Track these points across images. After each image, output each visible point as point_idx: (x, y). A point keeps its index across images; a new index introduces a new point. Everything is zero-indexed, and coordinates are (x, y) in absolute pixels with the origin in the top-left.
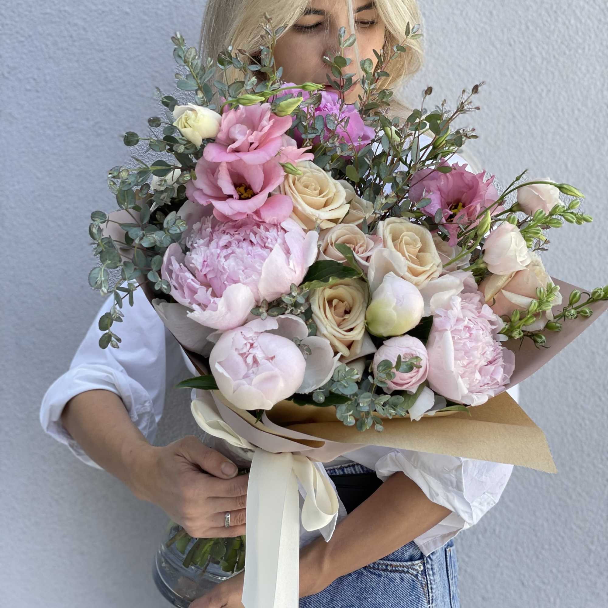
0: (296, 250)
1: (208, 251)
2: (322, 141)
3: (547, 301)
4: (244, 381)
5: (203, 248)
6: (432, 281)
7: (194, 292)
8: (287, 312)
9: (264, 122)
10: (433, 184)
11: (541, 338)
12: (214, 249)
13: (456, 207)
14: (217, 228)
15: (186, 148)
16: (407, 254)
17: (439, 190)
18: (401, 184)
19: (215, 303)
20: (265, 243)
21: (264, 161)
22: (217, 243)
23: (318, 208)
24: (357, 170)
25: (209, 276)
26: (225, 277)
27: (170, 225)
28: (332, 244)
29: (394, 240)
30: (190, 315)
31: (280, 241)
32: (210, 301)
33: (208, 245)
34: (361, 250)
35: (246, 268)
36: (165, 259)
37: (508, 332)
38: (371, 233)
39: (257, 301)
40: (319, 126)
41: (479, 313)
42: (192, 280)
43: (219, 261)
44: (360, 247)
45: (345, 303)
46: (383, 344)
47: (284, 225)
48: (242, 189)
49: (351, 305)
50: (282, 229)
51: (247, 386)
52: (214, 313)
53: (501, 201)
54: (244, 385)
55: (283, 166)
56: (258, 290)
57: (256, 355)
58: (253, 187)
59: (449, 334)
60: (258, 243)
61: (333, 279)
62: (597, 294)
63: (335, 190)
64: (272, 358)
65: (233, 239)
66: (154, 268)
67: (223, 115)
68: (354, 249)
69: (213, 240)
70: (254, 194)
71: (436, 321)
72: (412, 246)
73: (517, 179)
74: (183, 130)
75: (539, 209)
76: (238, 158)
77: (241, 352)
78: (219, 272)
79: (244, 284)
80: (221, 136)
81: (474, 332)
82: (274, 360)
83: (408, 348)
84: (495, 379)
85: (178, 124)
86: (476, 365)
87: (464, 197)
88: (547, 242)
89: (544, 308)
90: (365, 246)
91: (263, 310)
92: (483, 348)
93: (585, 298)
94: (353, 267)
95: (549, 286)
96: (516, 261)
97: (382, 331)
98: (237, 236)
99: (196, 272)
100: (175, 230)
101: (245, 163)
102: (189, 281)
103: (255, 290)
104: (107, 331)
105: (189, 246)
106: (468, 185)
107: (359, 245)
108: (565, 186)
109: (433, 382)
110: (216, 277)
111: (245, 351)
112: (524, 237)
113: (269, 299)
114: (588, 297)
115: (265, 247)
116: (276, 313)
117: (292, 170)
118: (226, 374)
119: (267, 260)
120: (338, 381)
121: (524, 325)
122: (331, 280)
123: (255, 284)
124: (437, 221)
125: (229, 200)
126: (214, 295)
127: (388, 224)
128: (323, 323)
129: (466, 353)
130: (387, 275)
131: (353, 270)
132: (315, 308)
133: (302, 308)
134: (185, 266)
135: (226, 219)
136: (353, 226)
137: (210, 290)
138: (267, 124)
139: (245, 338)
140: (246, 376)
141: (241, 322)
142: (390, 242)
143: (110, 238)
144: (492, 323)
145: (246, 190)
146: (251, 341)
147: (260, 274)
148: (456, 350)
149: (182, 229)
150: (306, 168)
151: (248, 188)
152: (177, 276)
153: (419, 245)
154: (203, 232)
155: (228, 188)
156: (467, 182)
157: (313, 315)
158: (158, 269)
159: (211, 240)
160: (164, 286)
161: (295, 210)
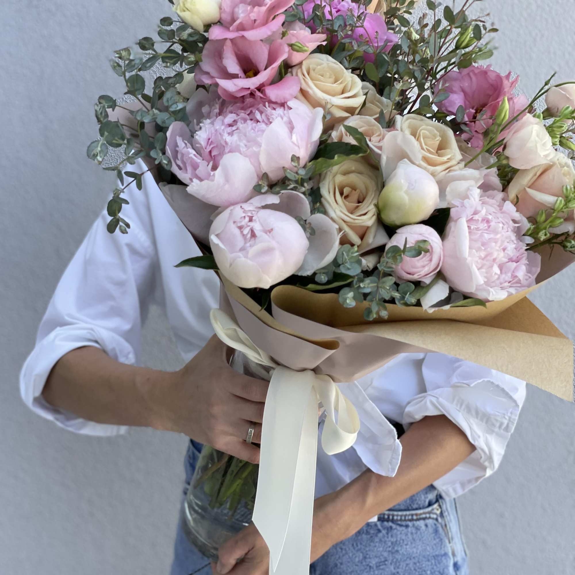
0: (300, 126)
1: (213, 128)
3: (574, 199)
4: (240, 254)
5: (208, 126)
6: (451, 174)
8: (289, 188)
10: (456, 86)
11: (570, 242)
12: (218, 126)
16: (424, 145)
17: (463, 91)
19: (214, 175)
22: (223, 121)
24: (377, 69)
25: (214, 154)
30: (189, 188)
31: (285, 119)
32: (210, 174)
33: (213, 123)
34: (375, 140)
37: (534, 234)
41: (501, 210)
42: (194, 155)
43: (222, 137)
44: (376, 137)
45: (357, 191)
46: (396, 233)
47: (291, 104)
49: (365, 194)
50: (289, 107)
51: (243, 259)
52: (211, 183)
53: (530, 109)
54: (240, 257)
56: (260, 164)
57: (254, 228)
58: (258, 66)
59: (463, 223)
60: (263, 120)
61: (338, 157)
64: (271, 231)
65: (239, 117)
66: (158, 146)
68: (369, 140)
71: (453, 212)
72: (430, 140)
73: (546, 84)
76: (241, 36)
77: (239, 225)
78: (222, 148)
79: (240, 153)
81: (492, 224)
82: (271, 233)
83: (421, 234)
84: (516, 277)
86: (494, 260)
89: (571, 206)
90: (381, 136)
92: (503, 242)
96: (537, 151)
97: (392, 217)
99: (202, 151)
102: (192, 155)
103: (256, 164)
104: (115, 216)
106: (492, 85)
109: (448, 273)
110: (220, 153)
111: (243, 223)
112: (549, 132)
115: (270, 123)
117: (300, 47)
118: (221, 245)
119: (266, 132)
120: (343, 264)
121: (550, 226)
122: (336, 157)
123: (256, 156)
124: (459, 119)
125: (234, 79)
126: (215, 168)
128: (332, 208)
129: (483, 244)
130: (401, 162)
131: (361, 150)
132: (324, 192)
136: (371, 119)
139: (245, 212)
140: (242, 249)
144: (514, 221)
146: (250, 214)
147: (260, 145)
148: (471, 240)
153: (439, 139)
155: (233, 67)
156: (490, 80)
157: (322, 199)
158: (161, 148)
160: (165, 162)
161: (303, 92)
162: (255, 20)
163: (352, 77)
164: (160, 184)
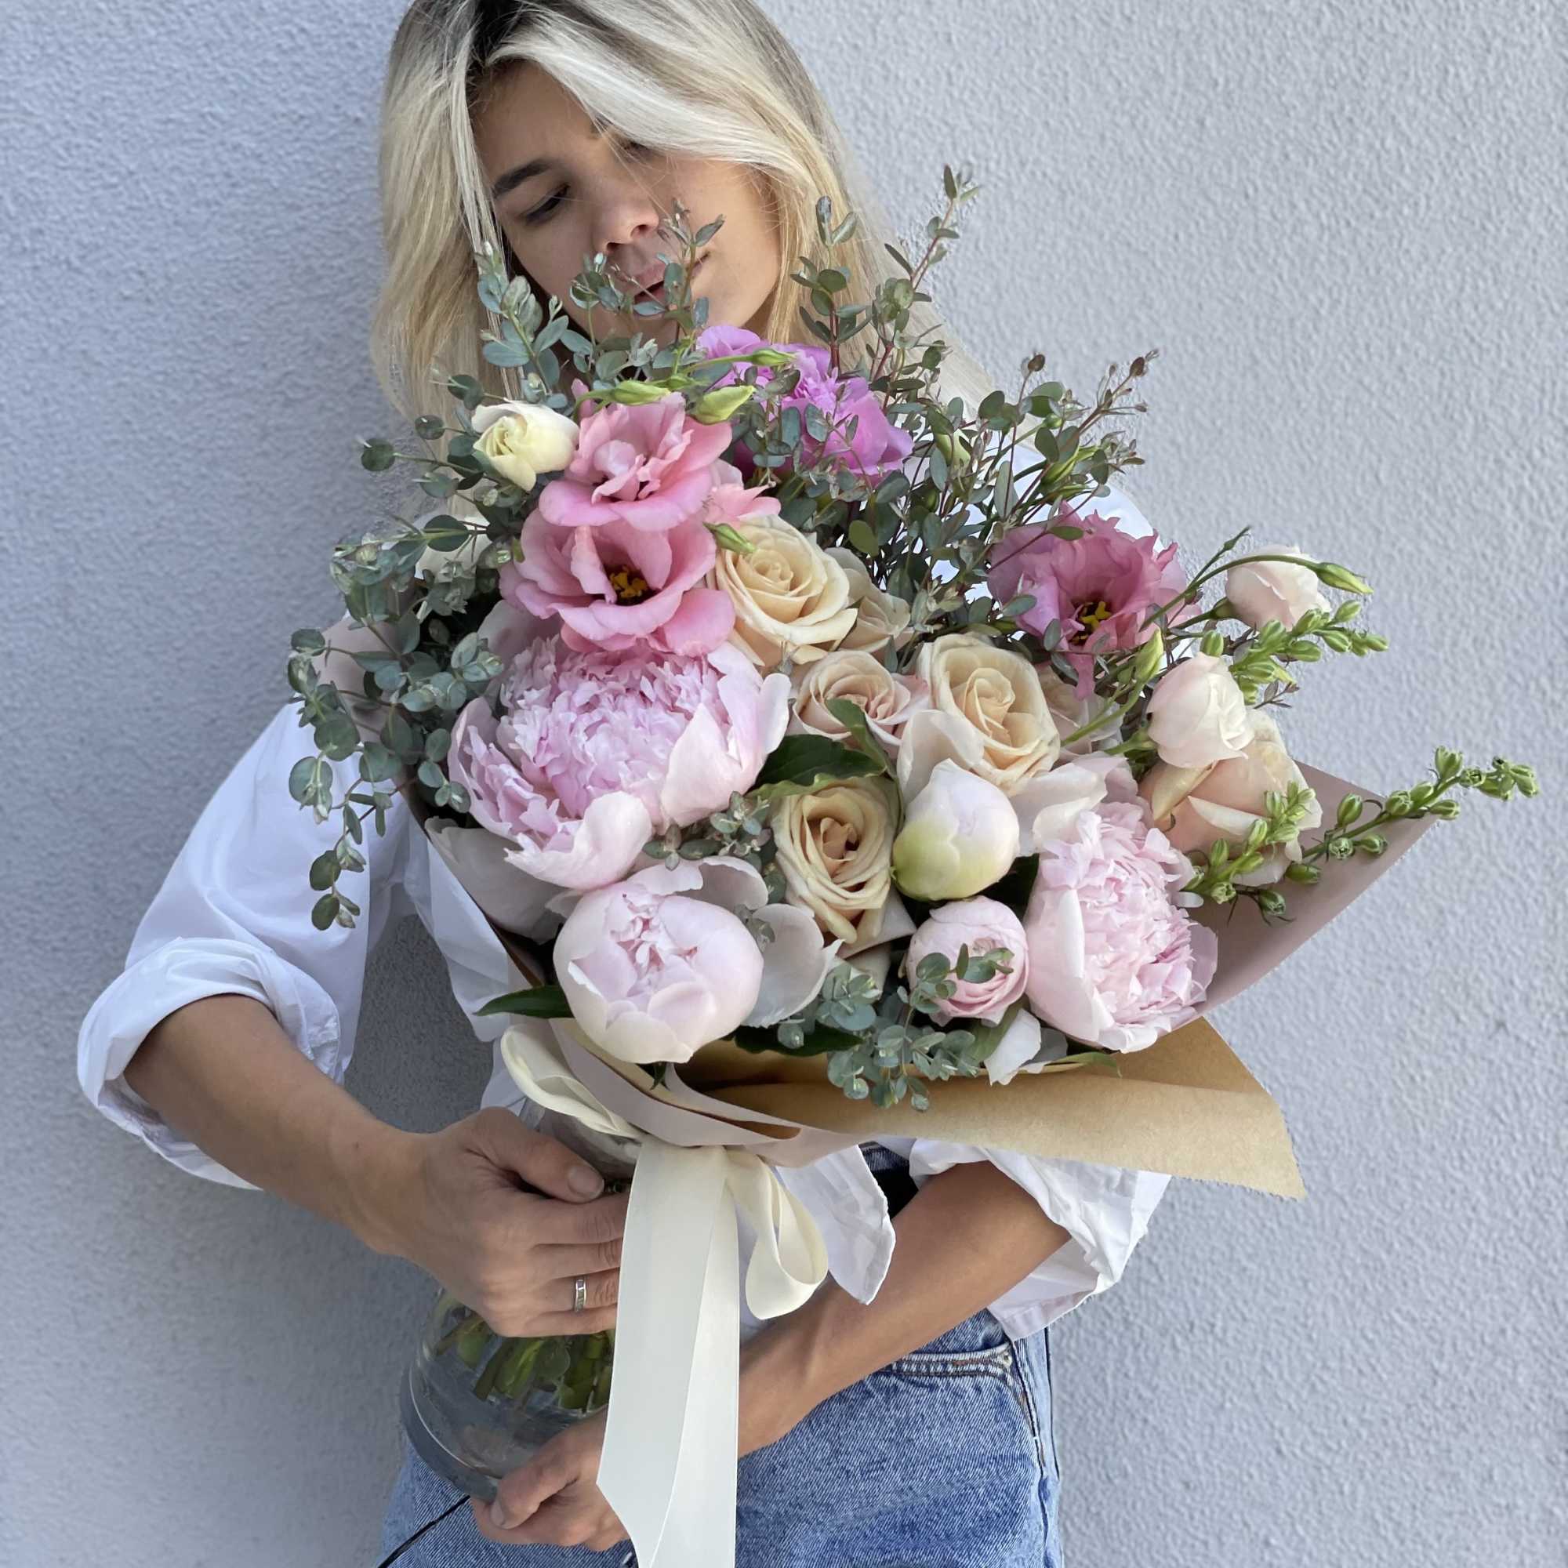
0: (741, 716)
1: (549, 718)
2: (796, 466)
3: (1289, 822)
4: (630, 1003)
5: (539, 711)
6: (1039, 779)
7: (519, 806)
8: (723, 851)
9: (672, 436)
10: (1040, 563)
11: (1275, 899)
12: (562, 711)
13: (1091, 611)
14: (567, 664)
15: (502, 495)
16: (982, 718)
17: (1056, 574)
18: (969, 563)
19: (566, 832)
20: (673, 700)
21: (674, 524)
22: (570, 699)
23: (787, 620)
24: (874, 530)
25: (553, 772)
26: (588, 775)
27: (465, 660)
28: (818, 696)
29: (954, 684)
30: (512, 857)
31: (705, 694)
32: (556, 826)
33: (549, 703)
34: (881, 710)
35: (633, 756)
36: (458, 735)
37: (1203, 888)
38: (905, 669)
39: (657, 826)
40: (790, 433)
41: (1140, 847)
42: (515, 780)
43: (574, 741)
44: (881, 702)
45: (847, 825)
46: (928, 916)
47: (714, 659)
48: (622, 578)
49: (860, 831)
50: (710, 666)
51: (636, 1014)
52: (564, 856)
53: (1192, 594)
54: (628, 1009)
55: (714, 532)
56: (659, 802)
57: (657, 946)
58: (646, 575)
59: (1073, 898)
60: (658, 699)
61: (822, 778)
62: (1398, 805)
63: (825, 580)
64: (691, 952)
65: (604, 689)
66: (432, 755)
67: (583, 423)
68: (867, 708)
69: (559, 692)
70: (649, 593)
71: (1045, 865)
72: (993, 700)
73: (1228, 546)
74: (496, 460)
75: (1270, 618)
76: (615, 517)
77: (623, 939)
78: (573, 764)
79: (629, 791)
80: (578, 467)
81: (1127, 891)
82: (695, 956)
83: (984, 926)
84: (1173, 993)
85: (484, 444)
86: (1131, 964)
87: (1109, 590)
88: (1291, 688)
89: (1282, 838)
90: (891, 699)
91: (669, 848)
92: (1148, 926)
93: (1373, 812)
94: (866, 753)
95: (1293, 788)
96: (1220, 740)
97: (926, 888)
98: (612, 684)
99: (523, 760)
100: (476, 674)
101: (628, 525)
102: (510, 783)
103: (653, 805)
104: (329, 891)
105: (505, 701)
106: (1118, 565)
107: (878, 698)
108: (1330, 568)
109: (1041, 1001)
110: (566, 773)
111: (631, 936)
112: (1238, 681)
113: (682, 822)
114: (1378, 811)
115: (674, 709)
116: (697, 853)
117: (733, 540)
118: (591, 986)
119: (680, 741)
120: (833, 1002)
121: (1238, 872)
122: (817, 779)
123: (655, 791)
124: (1048, 645)
125: (596, 606)
126: (563, 813)
127: (943, 649)
128: (799, 873)
129: (1110, 937)
130: (940, 765)
131: (866, 758)
132: (782, 839)
133: (754, 843)
134: (499, 748)
135: (588, 646)
136: (864, 656)
137: (556, 803)
138: (677, 441)
139: (632, 908)
140: (634, 992)
141: (622, 874)
142: (945, 693)
143: (332, 686)
144: (1168, 868)
145: (630, 579)
146: (645, 916)
147: (664, 769)
148: (1088, 931)
149: (491, 670)
150: (761, 527)
151: (636, 575)
152: (482, 771)
153: (1010, 698)
154: (538, 673)
155: (593, 579)
156: (1116, 558)
157: (778, 855)
158: (439, 758)
159: (555, 692)
160: (456, 797)
161: (739, 626)
162: (643, 485)
163: (825, 564)
164: (428, 822)
